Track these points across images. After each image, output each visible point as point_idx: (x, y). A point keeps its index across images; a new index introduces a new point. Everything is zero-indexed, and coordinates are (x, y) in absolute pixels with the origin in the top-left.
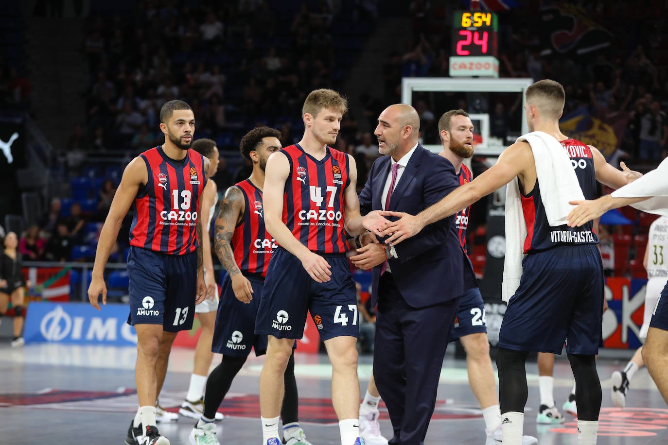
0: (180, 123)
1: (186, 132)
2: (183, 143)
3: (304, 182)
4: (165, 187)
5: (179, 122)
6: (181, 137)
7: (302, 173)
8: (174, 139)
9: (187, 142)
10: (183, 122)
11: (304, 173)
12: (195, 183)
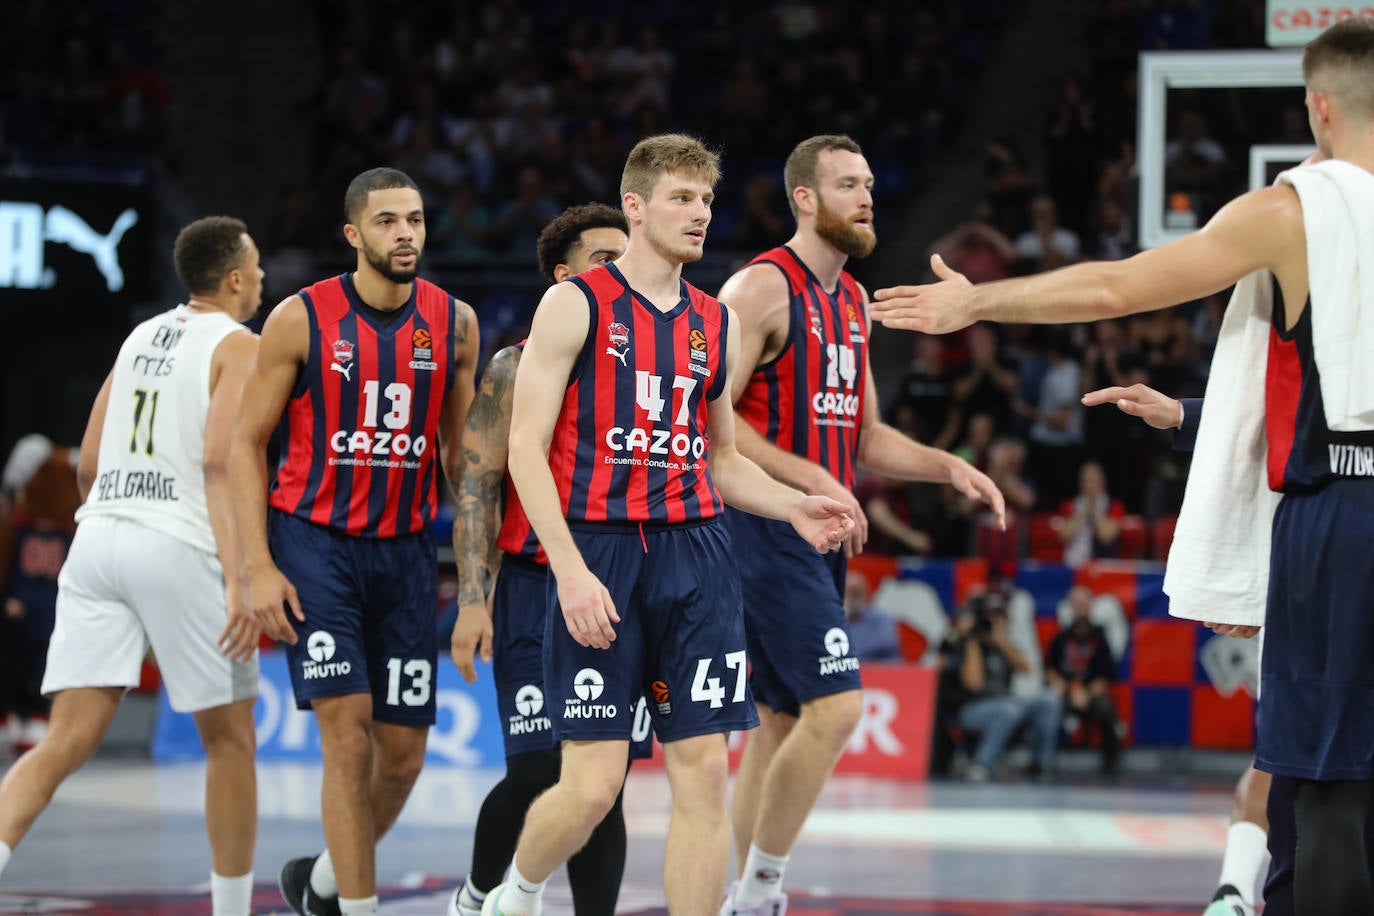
0: (387, 222)
1: (400, 240)
2: (397, 268)
3: (623, 360)
4: (346, 373)
5: (384, 218)
6: (391, 254)
7: (619, 337)
8: (376, 260)
9: (406, 264)
10: (392, 217)
11: (625, 339)
12: (422, 366)
